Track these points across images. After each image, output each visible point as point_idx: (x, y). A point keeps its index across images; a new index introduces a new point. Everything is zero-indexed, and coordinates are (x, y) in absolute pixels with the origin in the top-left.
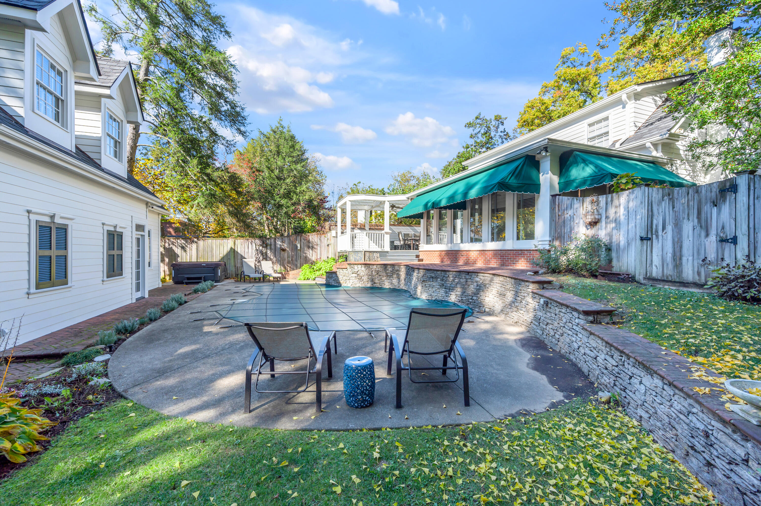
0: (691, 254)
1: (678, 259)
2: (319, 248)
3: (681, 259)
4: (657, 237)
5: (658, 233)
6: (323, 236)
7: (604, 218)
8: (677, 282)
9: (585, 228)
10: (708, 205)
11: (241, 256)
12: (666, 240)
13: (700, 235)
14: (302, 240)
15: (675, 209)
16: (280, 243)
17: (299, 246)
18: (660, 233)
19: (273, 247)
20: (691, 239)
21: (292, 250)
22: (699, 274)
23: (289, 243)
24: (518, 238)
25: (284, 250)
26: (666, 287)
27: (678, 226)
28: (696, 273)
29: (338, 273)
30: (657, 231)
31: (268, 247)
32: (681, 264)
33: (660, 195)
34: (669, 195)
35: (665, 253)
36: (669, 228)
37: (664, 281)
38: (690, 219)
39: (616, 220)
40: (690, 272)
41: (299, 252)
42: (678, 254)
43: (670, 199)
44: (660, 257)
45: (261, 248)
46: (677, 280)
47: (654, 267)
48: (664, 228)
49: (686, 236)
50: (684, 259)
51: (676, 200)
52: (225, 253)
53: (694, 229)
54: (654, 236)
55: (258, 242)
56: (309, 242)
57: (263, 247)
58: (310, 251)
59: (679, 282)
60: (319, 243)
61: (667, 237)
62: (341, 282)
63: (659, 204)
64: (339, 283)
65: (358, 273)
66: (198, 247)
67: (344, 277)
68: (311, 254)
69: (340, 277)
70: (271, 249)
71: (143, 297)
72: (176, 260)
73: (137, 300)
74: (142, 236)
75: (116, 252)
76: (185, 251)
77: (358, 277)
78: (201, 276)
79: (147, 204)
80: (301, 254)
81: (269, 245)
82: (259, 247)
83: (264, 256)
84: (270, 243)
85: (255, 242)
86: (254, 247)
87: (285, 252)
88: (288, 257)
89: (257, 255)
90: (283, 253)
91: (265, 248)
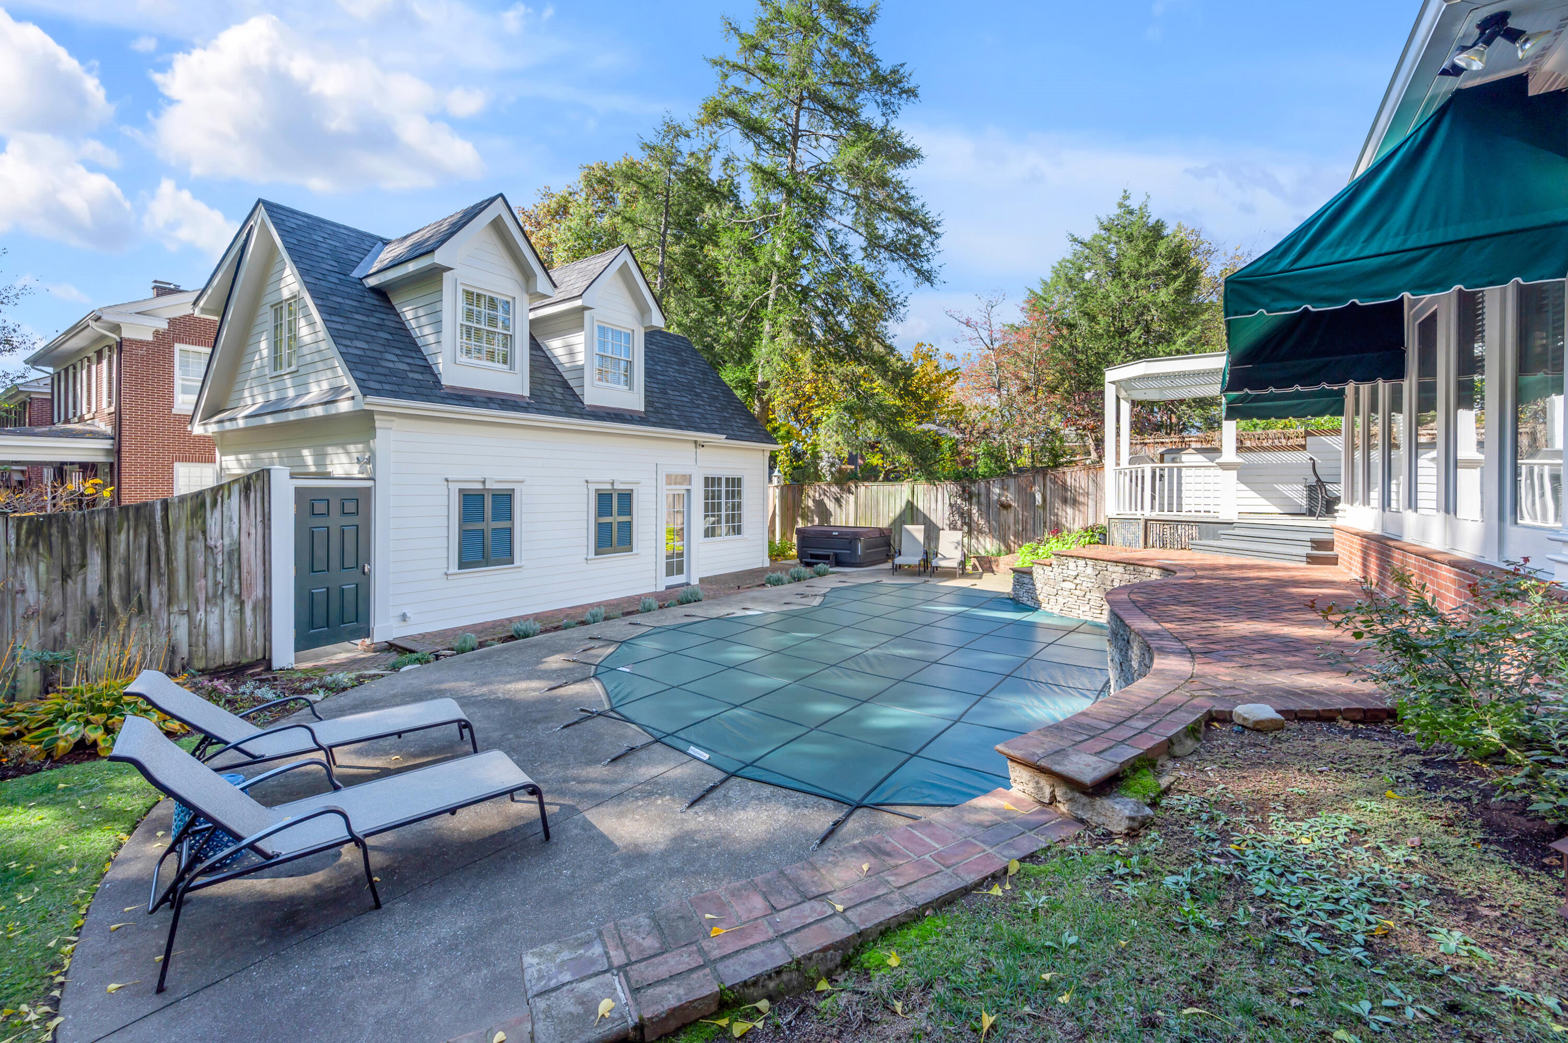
2: (1091, 503)
14: (1048, 483)
16: (998, 491)
17: (1039, 497)
19: (983, 499)
21: (1024, 507)
23: (1018, 491)
25: (1006, 506)
31: (974, 500)
41: (1041, 511)
45: (959, 501)
52: (898, 512)
55: (952, 487)
56: (1064, 487)
57: (965, 500)
58: (1069, 511)
60: (1092, 489)
64: (1037, 600)
65: (1077, 581)
66: (857, 498)
67: (1046, 587)
68: (1070, 517)
69: (1038, 585)
70: (979, 503)
71: (688, 584)
72: (828, 521)
73: (668, 588)
74: (688, 491)
75: (615, 519)
76: (840, 506)
77: (1077, 592)
78: (830, 552)
79: (696, 442)
80: (1045, 517)
81: (975, 494)
82: (955, 499)
83: (965, 518)
84: (976, 492)
85: (949, 490)
86: (946, 501)
87: (1009, 510)
88: (1016, 522)
89: (953, 517)
90: (1005, 512)
91: (968, 503)
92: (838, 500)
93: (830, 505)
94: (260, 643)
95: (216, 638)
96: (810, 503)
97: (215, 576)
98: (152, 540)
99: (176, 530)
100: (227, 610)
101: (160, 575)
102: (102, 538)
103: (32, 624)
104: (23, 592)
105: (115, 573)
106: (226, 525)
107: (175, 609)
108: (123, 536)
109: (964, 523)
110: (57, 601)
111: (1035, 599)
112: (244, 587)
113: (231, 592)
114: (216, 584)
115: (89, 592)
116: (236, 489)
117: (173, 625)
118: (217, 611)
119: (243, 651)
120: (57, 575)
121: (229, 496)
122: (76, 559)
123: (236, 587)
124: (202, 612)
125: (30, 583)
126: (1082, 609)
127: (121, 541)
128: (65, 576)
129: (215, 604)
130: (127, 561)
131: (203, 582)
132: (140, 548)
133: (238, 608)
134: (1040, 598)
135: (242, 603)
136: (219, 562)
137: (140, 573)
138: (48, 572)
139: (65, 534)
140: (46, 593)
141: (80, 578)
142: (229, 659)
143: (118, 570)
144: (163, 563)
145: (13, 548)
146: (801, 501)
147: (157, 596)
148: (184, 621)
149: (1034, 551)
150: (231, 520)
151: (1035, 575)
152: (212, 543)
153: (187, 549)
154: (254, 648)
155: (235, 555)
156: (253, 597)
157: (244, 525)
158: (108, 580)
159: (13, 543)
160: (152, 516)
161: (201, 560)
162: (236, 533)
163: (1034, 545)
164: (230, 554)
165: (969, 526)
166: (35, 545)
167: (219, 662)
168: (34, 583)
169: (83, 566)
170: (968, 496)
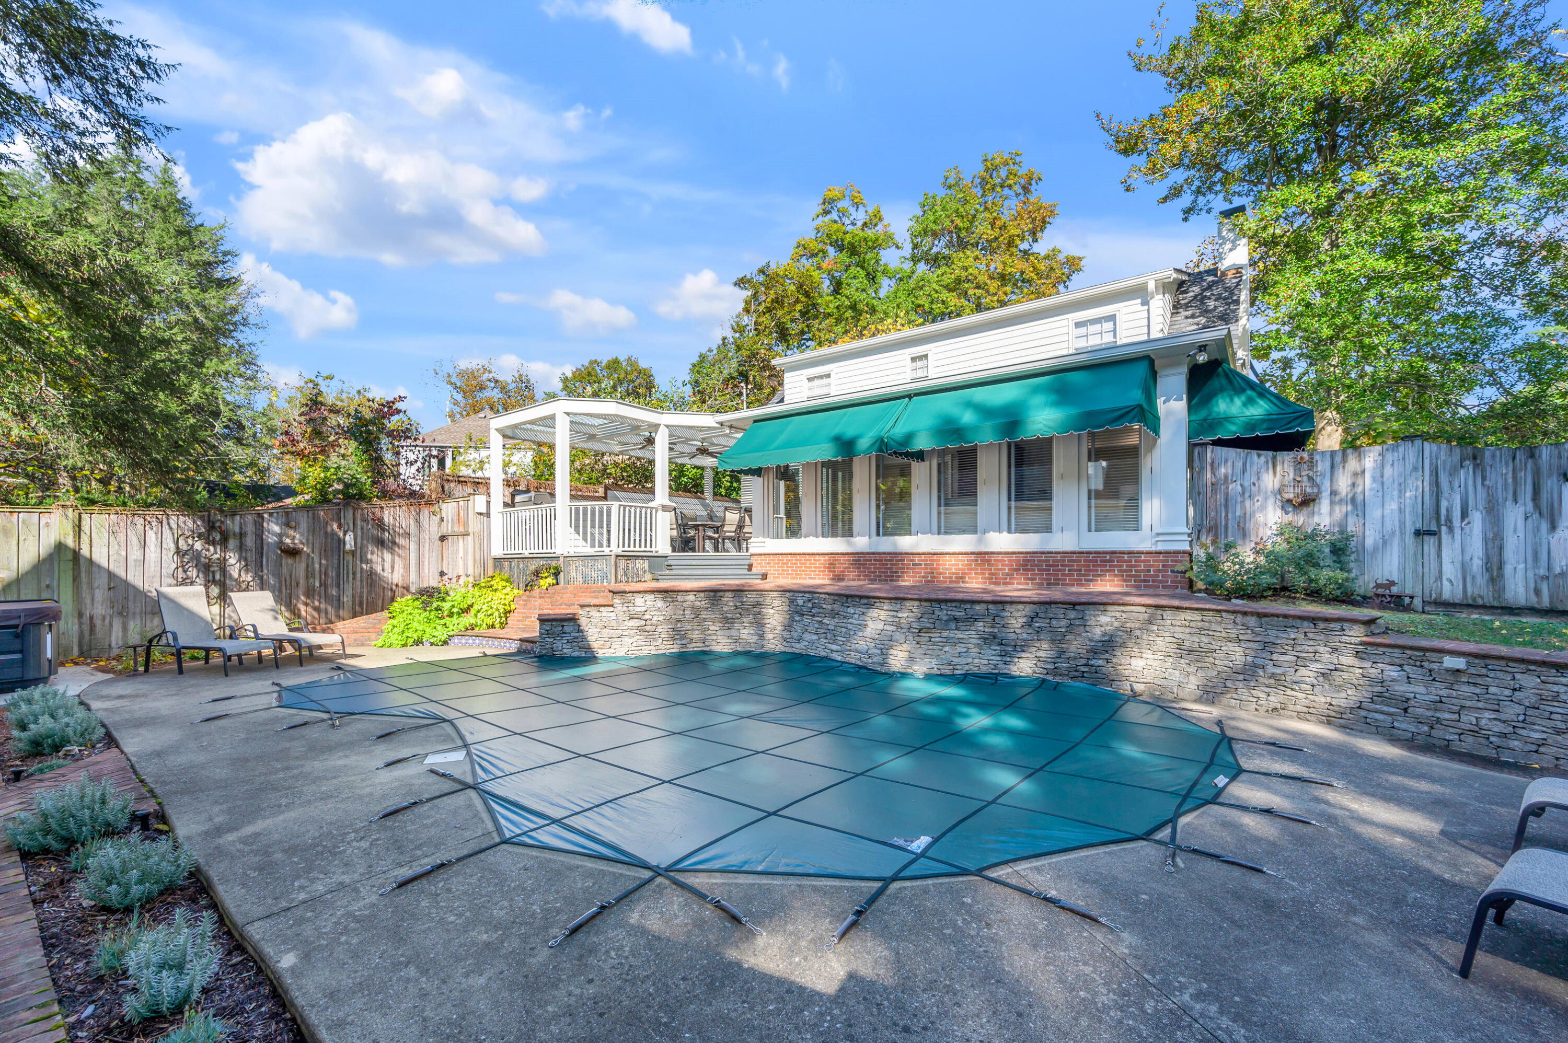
0: (1522, 558)
1: (1495, 568)
2: (413, 546)
3: (1500, 568)
4: (1451, 529)
5: (1451, 522)
6: (425, 512)
7: (1326, 495)
8: (1497, 608)
9: (1279, 512)
10: (1555, 478)
11: (111, 575)
12: (1470, 535)
13: (1538, 529)
14: (360, 522)
15: (1487, 483)
16: (277, 529)
17: (348, 539)
18: (1457, 522)
19: (250, 541)
20: (1522, 535)
21: (325, 552)
22: (1537, 592)
23: (312, 530)
24: (1090, 531)
25: (293, 552)
26: (1474, 616)
27: (1493, 511)
28: (1532, 593)
29: (583, 621)
30: (1449, 520)
31: (232, 543)
32: (1501, 576)
33: (1456, 457)
34: (1475, 458)
35: (1467, 558)
36: (1477, 518)
37: (1468, 606)
38: (1519, 499)
39: (1353, 500)
40: (1521, 590)
41: (349, 558)
42: (1495, 559)
43: (1476, 466)
44: (1459, 566)
45: (199, 545)
46: (1496, 604)
47: (1445, 582)
48: (1464, 515)
49: (1512, 526)
50: (1508, 569)
51: (1488, 468)
53: (1526, 518)
54: (1444, 529)
56: (380, 524)
58: (387, 556)
59: (1502, 608)
60: (413, 530)
61: (1471, 531)
62: (595, 645)
63: (1453, 472)
64: (588, 648)
68: (387, 566)
69: (592, 631)
70: (241, 548)
80: (354, 566)
81: (234, 534)
82: (190, 541)
83: (214, 573)
84: (237, 530)
85: (174, 526)
86: (170, 544)
87: (297, 557)
88: (309, 574)
89: (185, 571)
90: (290, 561)
91: (218, 548)
109: (211, 581)
111: (585, 647)
126: (654, 644)
165: (222, 583)
170: (218, 537)
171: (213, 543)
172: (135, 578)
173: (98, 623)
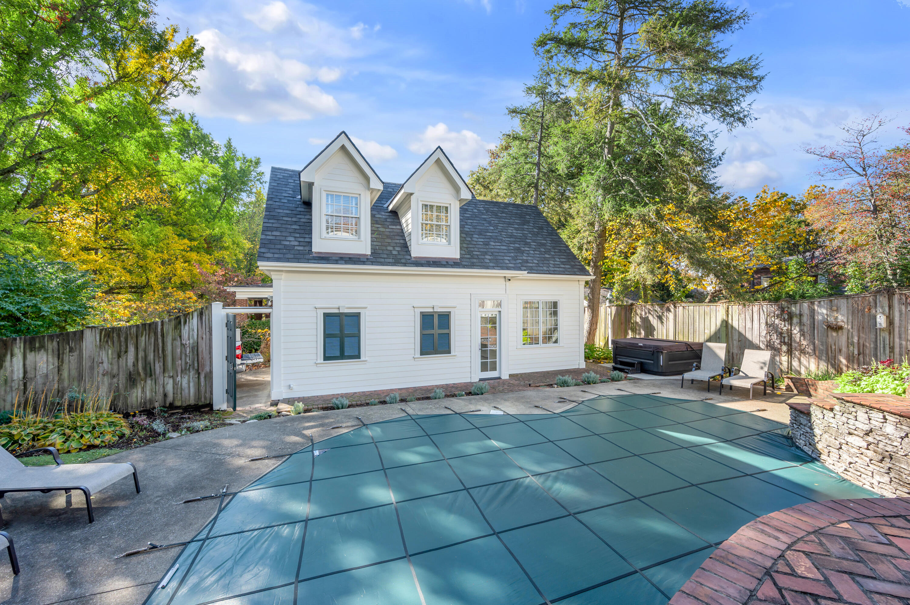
11: (740, 334)
14: (896, 304)
16: (825, 311)
17: (883, 319)
19: (805, 319)
21: (861, 329)
23: (852, 313)
25: (838, 328)
31: (795, 320)
45: (777, 321)
52: (713, 330)
55: (768, 308)
65: (870, 439)
66: (675, 316)
67: (826, 436)
69: (817, 431)
70: (801, 323)
71: (499, 378)
72: (652, 335)
73: (481, 380)
74: (500, 312)
75: (436, 331)
76: (662, 323)
77: (870, 453)
78: (635, 361)
79: (505, 277)
80: (892, 342)
81: (796, 315)
82: (773, 319)
83: (784, 337)
84: (798, 312)
85: (765, 310)
86: (763, 321)
87: (840, 332)
88: (850, 343)
89: (770, 336)
90: (834, 334)
91: (787, 323)
92: (660, 318)
93: (654, 321)
94: (208, 395)
95: (187, 391)
96: (638, 320)
97: (186, 359)
98: (156, 340)
99: (167, 336)
100: (191, 377)
101: (159, 358)
102: (135, 339)
103: (106, 379)
104: (102, 363)
105: (140, 356)
106: (191, 333)
107: (167, 375)
108: (143, 338)
109: (783, 343)
110: (115, 368)
111: (812, 444)
112: (200, 365)
113: (193, 368)
114: (186, 363)
115: (129, 364)
116: (195, 314)
117: (165, 383)
118: (187, 377)
119: (199, 398)
120: (115, 356)
121: (192, 318)
122: (123, 349)
123: (196, 365)
124: (179, 377)
125: (105, 359)
126: (877, 478)
127: (143, 340)
128: (119, 356)
129: (186, 373)
130: (145, 351)
131: (180, 362)
132: (151, 344)
133: (197, 376)
134: (820, 446)
135: (199, 374)
136: (188, 352)
137: (151, 357)
138: (112, 354)
139: (119, 336)
140: (111, 364)
141: (125, 358)
142: (192, 402)
143: (141, 354)
144: (160, 352)
145: (98, 343)
146: (631, 318)
147: (158, 367)
148: (171, 381)
149: (856, 381)
150: (193, 330)
151: (813, 418)
152: (184, 342)
153: (172, 345)
154: (205, 398)
155: (196, 348)
156: (204, 372)
157: (200, 333)
158: (137, 359)
159: (98, 340)
160: (156, 328)
161: (179, 350)
162: (196, 337)
163: (858, 374)
164: (193, 348)
165: (790, 345)
166: (107, 342)
167: (188, 403)
168: (106, 359)
169: (126, 352)
170: (786, 317)
171: (784, 320)
172: (748, 336)
173: (735, 356)
